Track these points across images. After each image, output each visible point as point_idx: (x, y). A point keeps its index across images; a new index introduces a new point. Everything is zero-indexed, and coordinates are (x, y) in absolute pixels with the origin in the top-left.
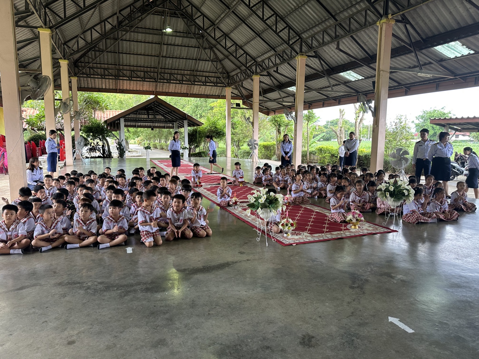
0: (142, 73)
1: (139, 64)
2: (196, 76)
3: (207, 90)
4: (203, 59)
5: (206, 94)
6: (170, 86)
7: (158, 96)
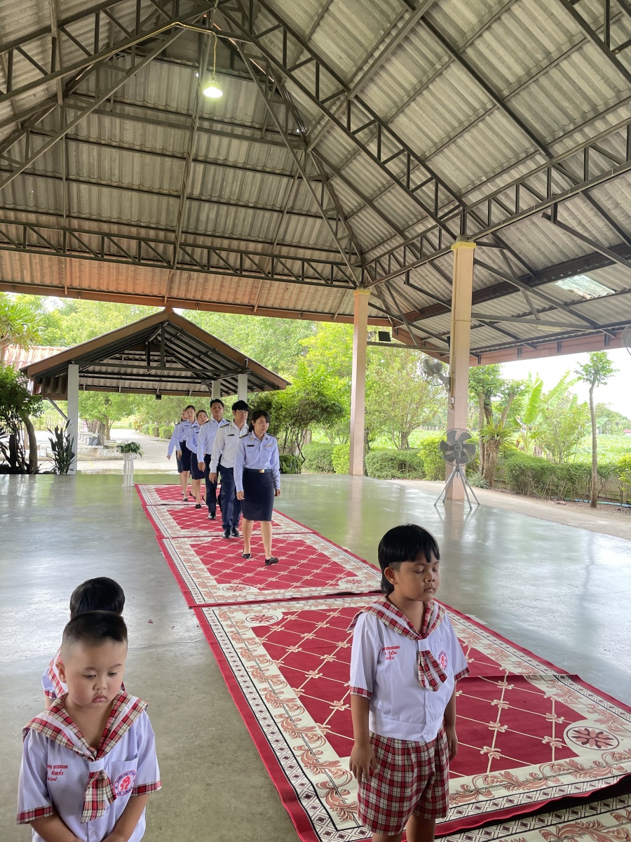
0: (134, 243)
1: (125, 219)
2: (279, 257)
3: (303, 299)
4: (300, 212)
5: (299, 307)
6: (207, 284)
7: (174, 309)
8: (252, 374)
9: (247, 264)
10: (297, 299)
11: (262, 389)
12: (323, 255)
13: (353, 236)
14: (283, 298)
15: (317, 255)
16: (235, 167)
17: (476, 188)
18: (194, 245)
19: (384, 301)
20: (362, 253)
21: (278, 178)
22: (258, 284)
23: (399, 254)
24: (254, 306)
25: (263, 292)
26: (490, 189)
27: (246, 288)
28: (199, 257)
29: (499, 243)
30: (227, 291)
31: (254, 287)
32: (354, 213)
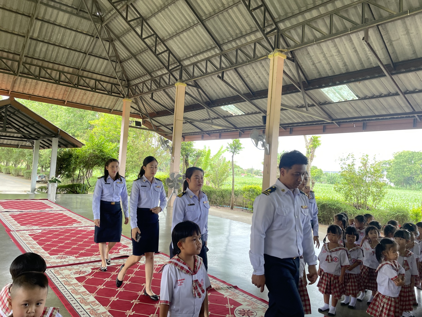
2: (82, 76)
3: (94, 100)
4: (96, 55)
5: (91, 104)
6: (37, 86)
7: (15, 98)
8: (61, 138)
9: (63, 78)
10: (91, 100)
11: (66, 146)
12: (107, 79)
13: (124, 72)
14: (82, 99)
15: (103, 78)
16: (60, 26)
17: (188, 58)
18: (31, 64)
19: (138, 106)
20: (128, 81)
21: (85, 36)
22: (69, 89)
23: (148, 84)
24: (65, 101)
25: (71, 94)
26: (194, 60)
27: (61, 91)
28: (33, 71)
29: (197, 85)
30: (49, 91)
31: (65, 90)
32: (125, 60)
